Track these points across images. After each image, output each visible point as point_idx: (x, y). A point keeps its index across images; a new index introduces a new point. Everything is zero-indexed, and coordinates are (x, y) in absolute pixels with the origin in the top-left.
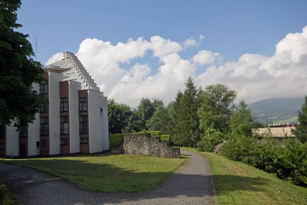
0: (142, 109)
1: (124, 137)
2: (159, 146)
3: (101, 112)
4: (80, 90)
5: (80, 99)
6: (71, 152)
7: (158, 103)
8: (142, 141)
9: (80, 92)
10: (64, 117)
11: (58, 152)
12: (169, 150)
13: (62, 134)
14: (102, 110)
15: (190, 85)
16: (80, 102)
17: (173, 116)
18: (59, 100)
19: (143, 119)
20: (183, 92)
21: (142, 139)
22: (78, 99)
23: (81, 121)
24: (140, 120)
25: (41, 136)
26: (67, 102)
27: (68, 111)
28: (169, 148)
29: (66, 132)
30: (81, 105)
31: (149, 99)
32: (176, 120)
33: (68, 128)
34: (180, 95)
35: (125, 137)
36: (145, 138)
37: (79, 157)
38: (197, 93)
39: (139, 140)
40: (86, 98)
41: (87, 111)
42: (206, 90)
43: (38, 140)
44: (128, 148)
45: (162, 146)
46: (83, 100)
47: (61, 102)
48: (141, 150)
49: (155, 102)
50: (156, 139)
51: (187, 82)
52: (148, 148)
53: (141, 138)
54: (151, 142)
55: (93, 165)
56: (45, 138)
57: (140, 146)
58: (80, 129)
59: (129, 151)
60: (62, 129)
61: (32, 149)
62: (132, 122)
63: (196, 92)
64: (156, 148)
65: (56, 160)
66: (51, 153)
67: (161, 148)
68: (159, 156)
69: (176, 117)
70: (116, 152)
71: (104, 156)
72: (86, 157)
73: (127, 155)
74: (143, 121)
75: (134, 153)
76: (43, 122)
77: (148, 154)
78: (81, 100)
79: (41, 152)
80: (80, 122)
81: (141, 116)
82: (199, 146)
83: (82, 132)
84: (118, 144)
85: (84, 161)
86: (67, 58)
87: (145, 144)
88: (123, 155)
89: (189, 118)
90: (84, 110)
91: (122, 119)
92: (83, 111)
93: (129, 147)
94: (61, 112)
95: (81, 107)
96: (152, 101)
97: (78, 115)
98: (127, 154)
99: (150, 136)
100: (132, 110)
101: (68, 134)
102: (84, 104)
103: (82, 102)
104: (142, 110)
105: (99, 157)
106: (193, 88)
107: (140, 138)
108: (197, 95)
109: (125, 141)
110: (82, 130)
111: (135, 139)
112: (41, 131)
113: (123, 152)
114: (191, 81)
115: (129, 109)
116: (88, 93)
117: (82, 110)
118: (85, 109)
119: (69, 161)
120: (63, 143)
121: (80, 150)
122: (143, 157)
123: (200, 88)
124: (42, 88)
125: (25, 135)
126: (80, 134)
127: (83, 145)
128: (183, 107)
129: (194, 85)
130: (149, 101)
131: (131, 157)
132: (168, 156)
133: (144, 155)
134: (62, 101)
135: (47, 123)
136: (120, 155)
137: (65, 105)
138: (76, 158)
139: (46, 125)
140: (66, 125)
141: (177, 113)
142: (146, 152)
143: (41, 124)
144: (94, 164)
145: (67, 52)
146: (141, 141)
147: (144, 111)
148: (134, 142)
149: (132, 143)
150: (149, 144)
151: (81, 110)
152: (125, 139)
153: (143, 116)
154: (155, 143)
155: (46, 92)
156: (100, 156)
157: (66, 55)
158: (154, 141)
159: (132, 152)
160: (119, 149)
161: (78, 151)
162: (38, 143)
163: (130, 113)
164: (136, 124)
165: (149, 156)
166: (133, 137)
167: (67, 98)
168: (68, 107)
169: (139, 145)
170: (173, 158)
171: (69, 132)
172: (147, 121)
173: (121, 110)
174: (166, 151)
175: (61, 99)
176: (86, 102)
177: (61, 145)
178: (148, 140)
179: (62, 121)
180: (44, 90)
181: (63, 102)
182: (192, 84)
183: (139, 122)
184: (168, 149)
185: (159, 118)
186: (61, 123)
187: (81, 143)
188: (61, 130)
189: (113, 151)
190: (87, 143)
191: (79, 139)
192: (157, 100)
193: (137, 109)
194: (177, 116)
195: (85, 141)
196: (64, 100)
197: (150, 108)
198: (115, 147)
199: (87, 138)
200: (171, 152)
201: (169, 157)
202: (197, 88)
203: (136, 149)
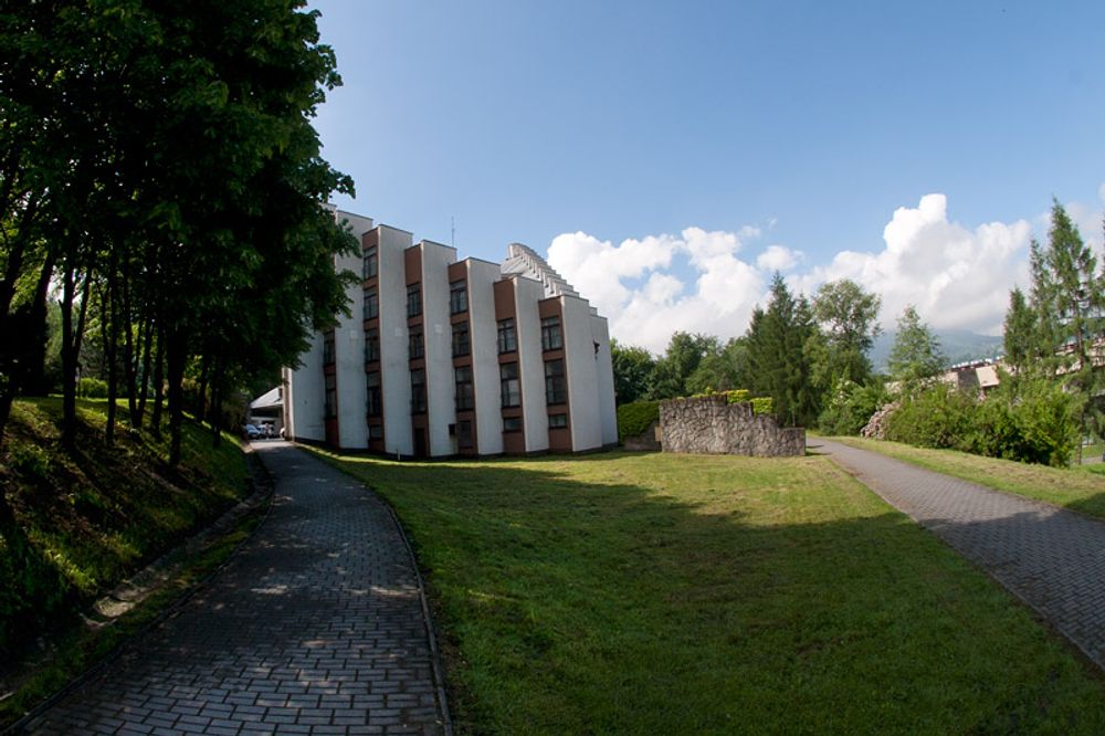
0: (675, 354)
1: (658, 411)
2: (753, 426)
3: (597, 351)
4: (542, 298)
5: (542, 320)
6: (527, 450)
7: (706, 343)
8: (707, 415)
9: (544, 304)
10: (509, 366)
11: (499, 449)
12: (779, 437)
13: (505, 407)
14: (597, 345)
15: (780, 290)
16: (543, 328)
17: (748, 364)
18: (495, 327)
19: (679, 376)
20: (765, 309)
21: (707, 410)
22: (539, 322)
23: (549, 373)
24: (672, 377)
25: (458, 411)
26: (514, 328)
27: (516, 351)
28: (778, 430)
29: (514, 402)
30: (547, 334)
31: (687, 333)
32: (756, 371)
33: (517, 390)
34: (759, 316)
35: (661, 408)
36: (715, 409)
37: (547, 460)
38: (795, 308)
39: (698, 412)
40: (558, 316)
41: (562, 348)
42: (821, 295)
43: (452, 420)
44: (671, 436)
45: (760, 426)
46: (552, 323)
47: (499, 331)
48: (704, 442)
49: (700, 340)
50: (743, 409)
51: (773, 284)
52: (722, 434)
53: (703, 410)
54: (730, 418)
55: (587, 490)
56: (467, 415)
57: (703, 429)
58: (547, 394)
59: (672, 444)
60: (505, 396)
61: (440, 441)
62: (656, 383)
63: (793, 303)
64: (743, 433)
65: (488, 468)
66: (483, 449)
67: (756, 432)
68: (751, 455)
69: (753, 363)
70: (637, 447)
71: (611, 459)
72: (563, 462)
73: (670, 455)
74: (678, 380)
75: (686, 448)
76: (460, 379)
77: (722, 450)
78: (546, 324)
79: (460, 448)
80: (547, 378)
81: (673, 369)
82: (825, 424)
83: (551, 401)
84: (641, 429)
85: (558, 474)
86: (515, 256)
87: (714, 423)
88: (659, 455)
89: (783, 365)
90: (553, 346)
91: (635, 378)
92: (552, 350)
93: (673, 432)
94: (500, 354)
95: (547, 341)
96: (694, 339)
97: (541, 359)
98: (667, 450)
99: (727, 403)
100: (654, 358)
101: (519, 406)
102: (555, 332)
103: (549, 327)
104: (675, 357)
105: (597, 463)
106: (786, 295)
107: (701, 407)
108: (795, 311)
109: (661, 418)
110: (551, 395)
111: (687, 414)
112: (457, 399)
113: (656, 447)
114: (780, 282)
115: (649, 356)
116: (563, 303)
117: (551, 345)
118: (557, 345)
119: (519, 471)
120: (508, 427)
121: (550, 445)
122: (711, 460)
123: (801, 296)
124: (455, 298)
125: (423, 409)
126: (549, 405)
127: (555, 431)
128: (769, 341)
129: (788, 290)
130: (688, 337)
131: (680, 459)
132: (776, 451)
133: (713, 454)
134: (502, 327)
135: (470, 381)
136: (651, 456)
137: (510, 336)
138: (539, 463)
139: (468, 386)
140: (513, 385)
141: (755, 354)
142: (717, 444)
143: (457, 383)
144: (589, 486)
145: (514, 245)
146: (703, 416)
147: (680, 359)
148: (686, 420)
149: (680, 424)
150: (726, 423)
151: (548, 347)
152: (661, 412)
153: (678, 369)
154: (741, 419)
155: (463, 308)
156: (599, 459)
157: (514, 248)
158: (739, 416)
159: (681, 447)
160: (644, 440)
161: (545, 446)
162: (452, 428)
163: (649, 366)
164: (665, 387)
165: (725, 453)
166: (683, 407)
167: (512, 319)
168: (517, 340)
169: (698, 428)
170: (787, 456)
171: (521, 402)
172: (688, 379)
173: (633, 361)
174: (771, 440)
175: (499, 322)
176: (559, 326)
177: (505, 432)
178: (723, 413)
179: (505, 376)
180: (459, 303)
181: (505, 329)
182: (783, 288)
183: (672, 382)
184: (776, 434)
185: (712, 372)
186: (503, 381)
187: (551, 428)
188: (502, 396)
189: (628, 445)
190: (567, 427)
191: (546, 418)
192: (702, 335)
193: (665, 356)
194: (756, 361)
195: (561, 423)
196: (506, 323)
197: (692, 350)
198: (634, 436)
199: (566, 416)
200: (784, 440)
201: (779, 453)
202: (795, 296)
203: (691, 438)
